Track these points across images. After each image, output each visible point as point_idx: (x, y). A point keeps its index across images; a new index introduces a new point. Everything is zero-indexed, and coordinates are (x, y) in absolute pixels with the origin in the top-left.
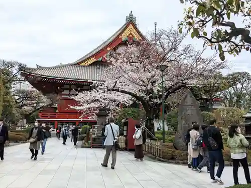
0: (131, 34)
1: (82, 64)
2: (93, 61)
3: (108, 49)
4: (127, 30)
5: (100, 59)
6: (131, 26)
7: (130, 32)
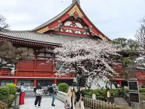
0: (76, 12)
1: (39, 31)
2: (47, 30)
3: (59, 21)
4: (73, 9)
5: (53, 29)
6: (76, 6)
7: (75, 11)
